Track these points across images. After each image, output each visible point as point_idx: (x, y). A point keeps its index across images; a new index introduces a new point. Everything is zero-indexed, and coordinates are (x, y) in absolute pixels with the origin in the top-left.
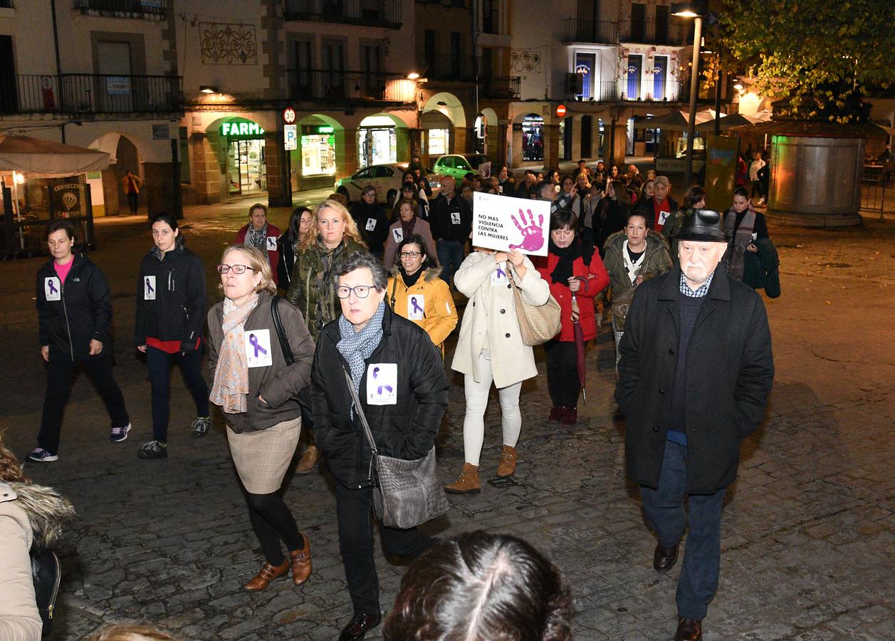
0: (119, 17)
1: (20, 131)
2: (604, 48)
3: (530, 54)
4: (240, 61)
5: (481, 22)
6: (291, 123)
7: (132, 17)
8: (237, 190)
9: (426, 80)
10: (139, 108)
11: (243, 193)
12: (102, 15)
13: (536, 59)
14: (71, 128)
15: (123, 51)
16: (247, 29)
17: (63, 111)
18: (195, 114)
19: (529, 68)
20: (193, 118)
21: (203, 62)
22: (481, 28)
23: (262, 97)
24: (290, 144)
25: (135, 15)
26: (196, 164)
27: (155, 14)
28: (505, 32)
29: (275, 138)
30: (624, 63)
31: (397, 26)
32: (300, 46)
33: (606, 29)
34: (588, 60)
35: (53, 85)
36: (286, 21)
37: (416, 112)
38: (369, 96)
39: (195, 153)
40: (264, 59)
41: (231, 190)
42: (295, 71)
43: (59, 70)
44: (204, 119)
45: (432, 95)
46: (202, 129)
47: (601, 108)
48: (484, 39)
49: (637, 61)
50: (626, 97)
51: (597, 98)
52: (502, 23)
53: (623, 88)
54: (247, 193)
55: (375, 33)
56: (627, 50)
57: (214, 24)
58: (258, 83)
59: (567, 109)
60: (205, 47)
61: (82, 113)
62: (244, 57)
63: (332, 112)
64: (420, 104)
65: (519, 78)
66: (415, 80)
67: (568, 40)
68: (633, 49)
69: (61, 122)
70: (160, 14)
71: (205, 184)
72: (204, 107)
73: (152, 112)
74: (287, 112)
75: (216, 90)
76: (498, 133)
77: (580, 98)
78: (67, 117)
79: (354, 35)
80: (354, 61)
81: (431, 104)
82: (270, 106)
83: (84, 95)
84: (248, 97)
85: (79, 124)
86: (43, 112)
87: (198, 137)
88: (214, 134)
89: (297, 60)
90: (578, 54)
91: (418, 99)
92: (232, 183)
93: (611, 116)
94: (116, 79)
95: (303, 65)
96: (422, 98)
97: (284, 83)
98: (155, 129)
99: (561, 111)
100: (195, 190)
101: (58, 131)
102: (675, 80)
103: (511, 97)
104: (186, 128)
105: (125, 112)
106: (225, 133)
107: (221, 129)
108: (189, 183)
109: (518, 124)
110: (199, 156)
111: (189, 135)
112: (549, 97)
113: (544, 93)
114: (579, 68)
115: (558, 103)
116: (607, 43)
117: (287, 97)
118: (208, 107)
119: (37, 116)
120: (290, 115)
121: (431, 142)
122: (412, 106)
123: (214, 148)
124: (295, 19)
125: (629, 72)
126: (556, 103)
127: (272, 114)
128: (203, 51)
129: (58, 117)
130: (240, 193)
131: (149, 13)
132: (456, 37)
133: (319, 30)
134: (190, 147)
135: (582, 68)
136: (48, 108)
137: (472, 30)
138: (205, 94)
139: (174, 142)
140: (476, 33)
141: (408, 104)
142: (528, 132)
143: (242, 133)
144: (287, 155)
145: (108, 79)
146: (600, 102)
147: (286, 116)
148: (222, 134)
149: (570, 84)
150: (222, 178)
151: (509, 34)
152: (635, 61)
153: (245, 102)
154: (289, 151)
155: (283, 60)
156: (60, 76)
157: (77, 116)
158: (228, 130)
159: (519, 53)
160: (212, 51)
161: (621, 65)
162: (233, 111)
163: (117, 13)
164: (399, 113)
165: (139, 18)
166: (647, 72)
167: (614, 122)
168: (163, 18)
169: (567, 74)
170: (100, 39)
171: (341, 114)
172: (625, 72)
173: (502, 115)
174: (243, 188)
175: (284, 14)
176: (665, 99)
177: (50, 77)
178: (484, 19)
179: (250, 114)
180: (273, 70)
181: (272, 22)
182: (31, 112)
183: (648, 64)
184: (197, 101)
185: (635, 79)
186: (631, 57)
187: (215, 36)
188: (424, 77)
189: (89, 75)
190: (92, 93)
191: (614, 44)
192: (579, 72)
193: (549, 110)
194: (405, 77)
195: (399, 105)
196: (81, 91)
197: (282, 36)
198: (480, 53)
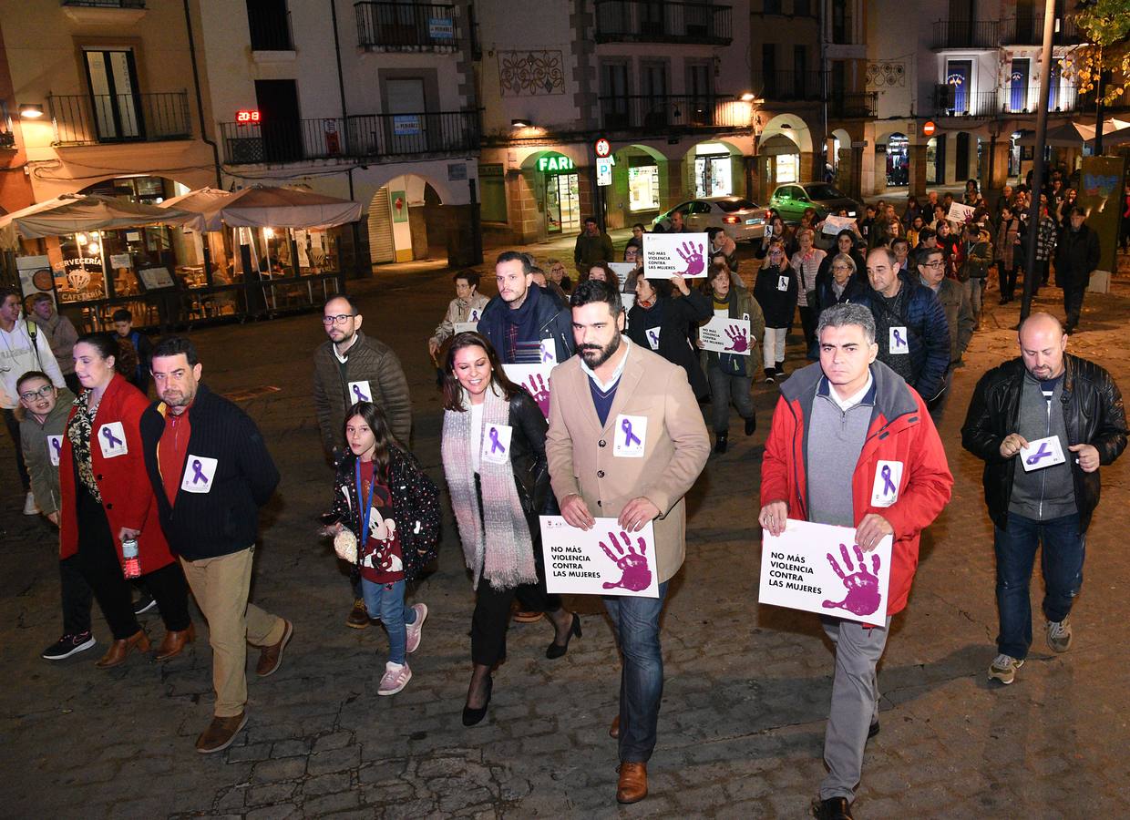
0: (406, 51)
1: (305, 179)
2: (981, 53)
3: (893, 65)
4: (545, 91)
5: (830, 31)
6: (604, 156)
7: (420, 51)
8: (558, 228)
9: (762, 101)
10: (432, 147)
11: (564, 232)
12: (387, 51)
13: (899, 70)
14: (357, 172)
15: (416, 87)
16: (552, 55)
17: (347, 156)
18: (511, 150)
19: (891, 81)
20: (509, 154)
21: (502, 94)
22: (830, 39)
23: (573, 128)
24: (604, 179)
25: (424, 48)
26: (512, 202)
27: (446, 46)
28: (860, 41)
29: (587, 172)
30: (1007, 70)
31: (727, 42)
32: (617, 71)
33: (984, 31)
34: (963, 68)
35: (338, 127)
36: (598, 43)
37: (753, 137)
38: (696, 122)
39: (511, 191)
40: (573, 87)
41: (550, 229)
42: (610, 98)
43: (344, 113)
44: (519, 155)
45: (772, 117)
46: (517, 165)
47: (979, 122)
48: (834, 51)
49: (1023, 66)
50: (1010, 109)
51: (972, 112)
52: (856, 31)
53: (1005, 98)
54: (569, 231)
55: (701, 52)
56: (1011, 54)
57: (514, 52)
58: (569, 114)
59: (936, 125)
60: (504, 77)
61: (368, 156)
62: (549, 86)
63: (654, 142)
64: (757, 128)
65: (876, 94)
66: (751, 101)
67: (938, 47)
68: (1018, 51)
69: (348, 167)
70: (452, 46)
71: (521, 224)
72: (519, 142)
73: (445, 152)
74: (600, 143)
75: (529, 123)
76: (853, 156)
77: (952, 113)
78: (352, 161)
79: (677, 55)
80: (678, 83)
81: (772, 127)
82: (581, 139)
83: (369, 137)
84: (560, 130)
85: (365, 168)
86: (326, 157)
87: (514, 173)
88: (529, 170)
89: (613, 86)
90: (949, 62)
91: (755, 123)
92: (551, 220)
93: (990, 132)
94: (403, 118)
95: (620, 91)
96: (759, 122)
97: (597, 112)
98: (451, 168)
99: (929, 128)
100: (512, 230)
101: (345, 177)
102: (1071, 85)
103: (866, 116)
104: (502, 164)
105: (415, 153)
106: (542, 169)
107: (538, 163)
108: (506, 222)
109: (881, 146)
110: (515, 194)
111: (505, 172)
112: (915, 113)
113: (909, 108)
114: (951, 79)
115: (927, 119)
116: (985, 47)
117: (600, 127)
118: (522, 142)
119: (319, 162)
120: (603, 147)
121: (779, 169)
122: (748, 130)
123: (530, 185)
124: (606, 41)
125: (1013, 80)
126: (921, 119)
127: (583, 146)
128: (501, 82)
129: (343, 161)
130: (560, 231)
131: (440, 45)
132: (801, 52)
133: (635, 52)
134: (507, 184)
135: (956, 78)
136: (333, 153)
137: (819, 41)
138: (519, 128)
139: (472, 181)
140: (824, 45)
141: (743, 129)
142: (894, 153)
143: (561, 168)
144: (600, 191)
145: (396, 118)
146: (976, 117)
147: (598, 148)
148: (539, 170)
149: (940, 96)
150: (540, 217)
151: (865, 43)
152: (1021, 67)
153: (558, 135)
154: (603, 187)
155: (595, 86)
156: (346, 118)
157: (362, 159)
158: (546, 165)
159: (879, 65)
160: (513, 82)
161: (1003, 72)
162: (546, 145)
163: (403, 48)
164: (732, 140)
165: (428, 51)
166: (1035, 78)
167: (993, 138)
168: (455, 49)
169: (936, 85)
170: (388, 76)
171: (664, 143)
172: (1006, 81)
173: (857, 137)
174: (563, 225)
175: (595, 36)
176: (1058, 108)
177: (334, 120)
178: (834, 27)
179: (563, 147)
180: (584, 100)
181: (582, 47)
182: (313, 158)
183: (1037, 69)
184: (511, 136)
185: (1020, 88)
186: (1015, 62)
187: (516, 65)
188: (760, 98)
189: (374, 116)
190: (378, 134)
191: (996, 48)
192: (951, 82)
193: (914, 128)
194: (738, 99)
195: (731, 131)
196: (367, 133)
197: (593, 61)
198: (829, 66)
